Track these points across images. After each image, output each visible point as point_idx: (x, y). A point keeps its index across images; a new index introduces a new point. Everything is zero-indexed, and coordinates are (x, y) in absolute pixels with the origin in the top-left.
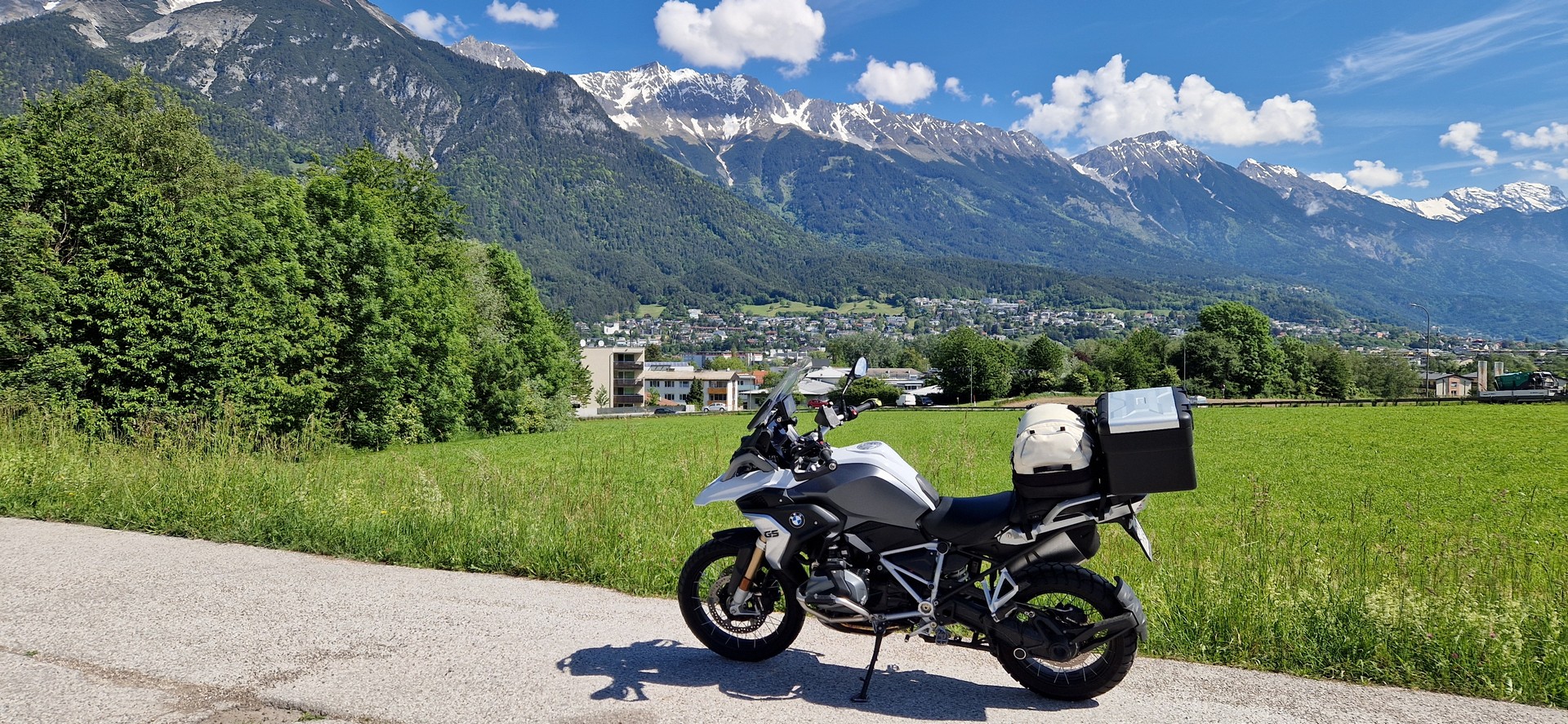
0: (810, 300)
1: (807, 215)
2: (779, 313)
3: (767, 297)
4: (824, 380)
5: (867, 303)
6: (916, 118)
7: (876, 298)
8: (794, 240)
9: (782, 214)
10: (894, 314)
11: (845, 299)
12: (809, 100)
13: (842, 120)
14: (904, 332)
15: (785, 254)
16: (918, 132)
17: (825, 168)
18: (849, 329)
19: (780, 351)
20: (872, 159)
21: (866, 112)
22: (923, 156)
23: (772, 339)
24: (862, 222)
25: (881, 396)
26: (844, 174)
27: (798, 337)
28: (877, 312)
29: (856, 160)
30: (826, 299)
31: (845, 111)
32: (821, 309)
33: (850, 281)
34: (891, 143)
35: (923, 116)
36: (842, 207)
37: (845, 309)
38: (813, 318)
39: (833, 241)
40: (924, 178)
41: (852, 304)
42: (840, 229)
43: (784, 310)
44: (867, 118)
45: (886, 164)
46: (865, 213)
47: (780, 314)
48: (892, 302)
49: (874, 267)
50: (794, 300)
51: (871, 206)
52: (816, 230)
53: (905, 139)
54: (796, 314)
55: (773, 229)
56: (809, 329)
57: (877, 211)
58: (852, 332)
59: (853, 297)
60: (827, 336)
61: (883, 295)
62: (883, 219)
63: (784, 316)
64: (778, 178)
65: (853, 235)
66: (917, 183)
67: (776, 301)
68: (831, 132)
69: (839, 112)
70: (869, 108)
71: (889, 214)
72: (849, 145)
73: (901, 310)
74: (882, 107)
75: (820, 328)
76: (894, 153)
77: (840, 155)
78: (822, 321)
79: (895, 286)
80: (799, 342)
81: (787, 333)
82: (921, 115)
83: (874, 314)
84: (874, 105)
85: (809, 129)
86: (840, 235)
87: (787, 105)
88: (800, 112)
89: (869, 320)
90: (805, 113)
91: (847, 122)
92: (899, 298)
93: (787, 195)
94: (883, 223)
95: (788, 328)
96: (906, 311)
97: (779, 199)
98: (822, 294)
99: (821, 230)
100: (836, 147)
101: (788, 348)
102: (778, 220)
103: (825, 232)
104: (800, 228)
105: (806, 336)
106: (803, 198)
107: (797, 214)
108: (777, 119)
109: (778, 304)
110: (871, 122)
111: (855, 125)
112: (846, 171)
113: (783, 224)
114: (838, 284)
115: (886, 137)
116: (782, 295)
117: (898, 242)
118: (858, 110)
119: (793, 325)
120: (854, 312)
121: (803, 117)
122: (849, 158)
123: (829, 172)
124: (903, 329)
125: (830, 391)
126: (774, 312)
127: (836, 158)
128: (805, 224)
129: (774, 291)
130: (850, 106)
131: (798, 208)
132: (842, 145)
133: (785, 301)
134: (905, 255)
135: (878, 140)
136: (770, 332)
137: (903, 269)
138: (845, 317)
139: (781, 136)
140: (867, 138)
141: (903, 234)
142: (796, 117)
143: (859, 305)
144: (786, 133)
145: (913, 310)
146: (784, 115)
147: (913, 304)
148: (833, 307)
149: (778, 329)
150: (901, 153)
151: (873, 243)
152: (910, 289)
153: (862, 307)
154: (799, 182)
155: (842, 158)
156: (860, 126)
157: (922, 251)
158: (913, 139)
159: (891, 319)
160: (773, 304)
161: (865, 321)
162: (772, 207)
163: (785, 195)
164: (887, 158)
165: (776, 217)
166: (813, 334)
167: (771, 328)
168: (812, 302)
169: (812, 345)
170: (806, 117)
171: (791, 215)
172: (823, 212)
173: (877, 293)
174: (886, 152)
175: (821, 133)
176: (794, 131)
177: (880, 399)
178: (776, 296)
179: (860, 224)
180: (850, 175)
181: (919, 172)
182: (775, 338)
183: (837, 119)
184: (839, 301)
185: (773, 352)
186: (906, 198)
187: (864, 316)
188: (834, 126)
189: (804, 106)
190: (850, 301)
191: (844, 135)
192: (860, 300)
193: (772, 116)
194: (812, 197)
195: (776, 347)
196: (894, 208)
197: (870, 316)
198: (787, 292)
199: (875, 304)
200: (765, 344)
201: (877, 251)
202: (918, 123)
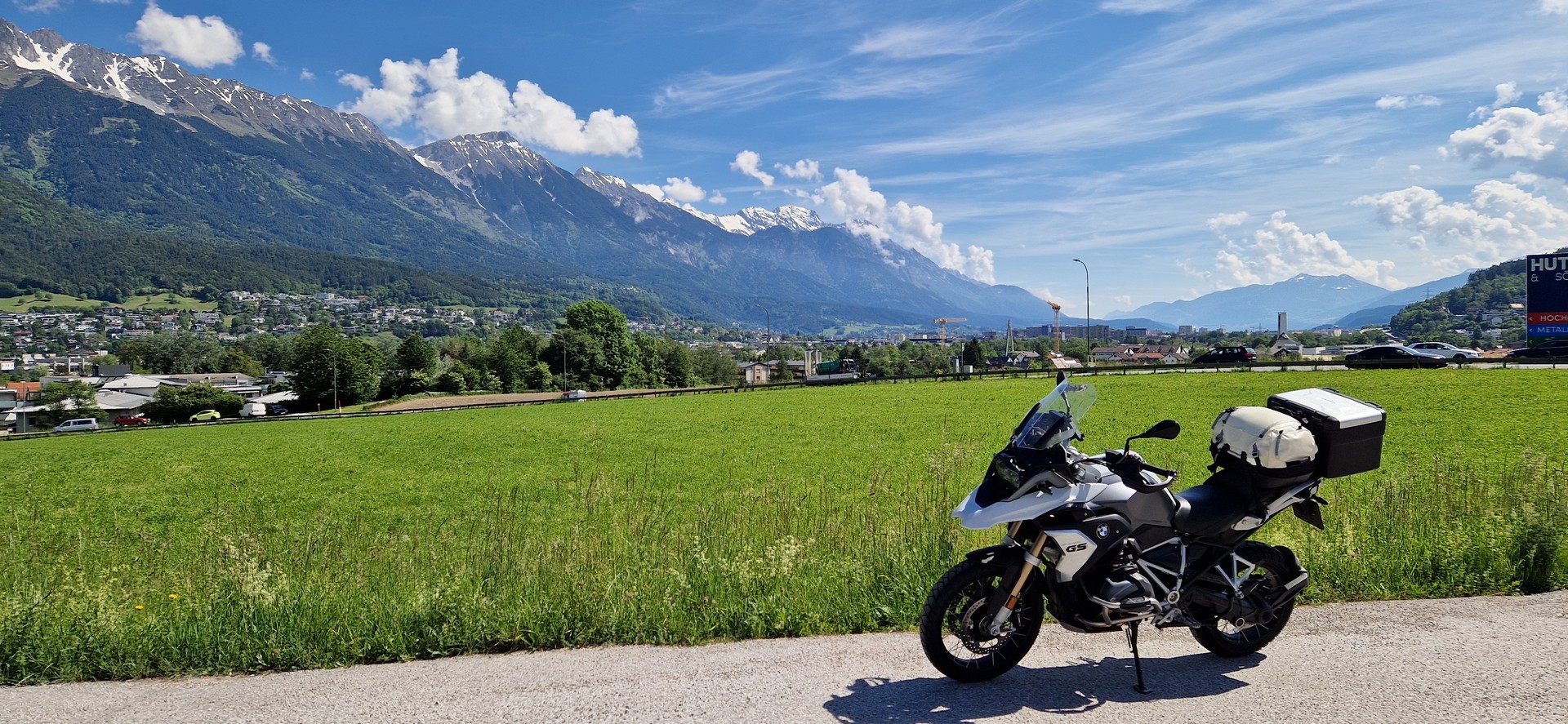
0: (81, 292)
1: (72, 186)
2: (34, 308)
3: (14, 287)
4: (129, 391)
5: (166, 296)
6: (224, 84)
7: (178, 290)
8: (53, 216)
9: (33, 182)
10: (205, 312)
11: (133, 292)
12: (70, 45)
13: (121, 74)
14: (219, 331)
15: (40, 233)
16: (228, 100)
17: (97, 131)
18: (141, 328)
19: (39, 356)
20: (166, 125)
21: (154, 69)
22: (237, 129)
23: (24, 342)
24: (154, 199)
25: (218, 407)
26: (126, 140)
27: (65, 339)
28: (180, 308)
29: (142, 124)
30: (106, 291)
31: (125, 64)
32: (98, 303)
33: (139, 270)
34: (191, 110)
35: (233, 83)
36: (124, 180)
37: (134, 303)
38: (87, 314)
39: (113, 220)
40: (237, 155)
41: (145, 297)
42: (125, 208)
43: (43, 305)
44: (156, 75)
45: (185, 133)
46: (158, 188)
47: (35, 310)
48: (201, 296)
49: (173, 254)
50: (57, 291)
51: (166, 181)
52: (86, 206)
53: (210, 107)
54: (59, 310)
55: (22, 201)
56: (81, 328)
57: (175, 189)
58: (146, 333)
59: (146, 289)
60: (109, 336)
61: (187, 288)
62: (184, 197)
63: (43, 311)
64: (26, 137)
65: (141, 215)
66: (228, 159)
67: (29, 293)
68: (106, 87)
69: (116, 64)
70: (158, 64)
71: (192, 193)
72: (131, 105)
73: (214, 305)
74: (177, 66)
75: (99, 327)
76: (195, 121)
77: (119, 116)
78: (100, 319)
79: (204, 277)
80: (64, 344)
81: (48, 334)
82: (231, 81)
83: (176, 310)
84: (166, 62)
85: (72, 80)
86: (123, 214)
87: (37, 47)
88: (58, 57)
89: (171, 317)
90: (65, 59)
91: (127, 78)
92: (210, 291)
93: (40, 157)
94: (183, 201)
95: (49, 326)
96: (220, 307)
97: (28, 163)
98: (99, 284)
99: (95, 206)
100: (113, 106)
101: (48, 352)
102: (27, 190)
103: (100, 208)
104: (62, 201)
105: (77, 337)
106: (65, 164)
107: (57, 185)
108: (21, 61)
109: (32, 297)
110: (163, 81)
111: (139, 82)
112: (129, 137)
113: (36, 196)
114: (122, 273)
115: (183, 102)
116: (39, 285)
117: (205, 227)
118: (143, 64)
119: (56, 324)
120: (147, 307)
121: (62, 65)
122: (132, 121)
123: (103, 135)
124: (218, 328)
125: (144, 403)
126: (26, 307)
127: (113, 119)
128: (70, 198)
129: (25, 279)
130: (133, 60)
131: (59, 177)
132: (121, 104)
133: (44, 294)
134: (216, 241)
135: (172, 104)
136: (20, 332)
137: (214, 257)
138: (134, 313)
139: (28, 85)
140: (159, 100)
141: (211, 217)
142: (54, 63)
143: (153, 298)
144: (37, 81)
145: (230, 306)
146: (34, 58)
147: (229, 298)
148: (116, 301)
149: (34, 328)
150: (205, 122)
151: (171, 226)
152: (223, 281)
153: (159, 301)
154: (58, 145)
155: (122, 120)
156: (146, 85)
157: (238, 237)
158: (220, 108)
159: (200, 316)
160: (23, 297)
161: (164, 318)
162: (17, 173)
163: (37, 159)
164: (187, 127)
165: (24, 186)
166: (87, 334)
167: (22, 327)
168: (85, 295)
169: (87, 348)
170: (68, 65)
171: (47, 185)
172: (96, 183)
173: (179, 285)
174: (185, 119)
175: (90, 86)
176: (49, 79)
177: (217, 411)
178: (28, 286)
179: (150, 201)
180: (134, 142)
181: (230, 147)
182: (29, 340)
183: (113, 72)
184: (125, 294)
185: (27, 358)
186: (214, 175)
187: (161, 312)
188: (110, 80)
189: (63, 51)
190: (141, 294)
191: (124, 93)
192: (157, 294)
193: (14, 57)
194: (79, 165)
195: (31, 351)
196: (198, 187)
197: (170, 312)
198: (46, 281)
199: (177, 297)
200: (14, 348)
201: (178, 236)
202: (226, 91)
